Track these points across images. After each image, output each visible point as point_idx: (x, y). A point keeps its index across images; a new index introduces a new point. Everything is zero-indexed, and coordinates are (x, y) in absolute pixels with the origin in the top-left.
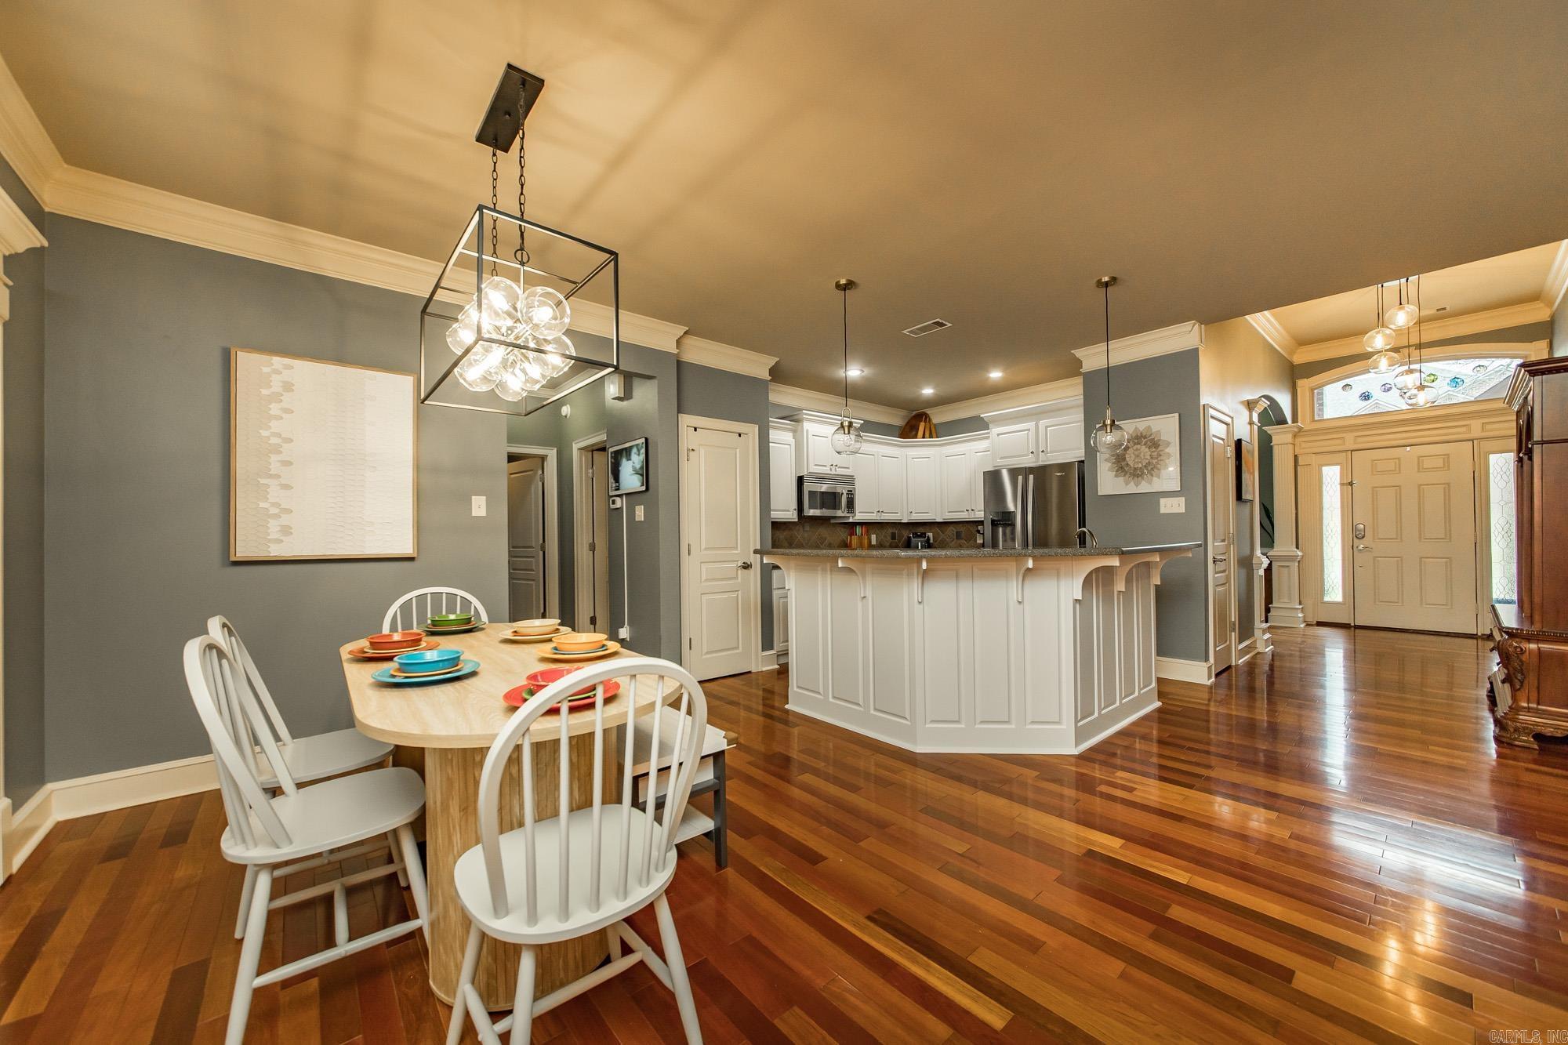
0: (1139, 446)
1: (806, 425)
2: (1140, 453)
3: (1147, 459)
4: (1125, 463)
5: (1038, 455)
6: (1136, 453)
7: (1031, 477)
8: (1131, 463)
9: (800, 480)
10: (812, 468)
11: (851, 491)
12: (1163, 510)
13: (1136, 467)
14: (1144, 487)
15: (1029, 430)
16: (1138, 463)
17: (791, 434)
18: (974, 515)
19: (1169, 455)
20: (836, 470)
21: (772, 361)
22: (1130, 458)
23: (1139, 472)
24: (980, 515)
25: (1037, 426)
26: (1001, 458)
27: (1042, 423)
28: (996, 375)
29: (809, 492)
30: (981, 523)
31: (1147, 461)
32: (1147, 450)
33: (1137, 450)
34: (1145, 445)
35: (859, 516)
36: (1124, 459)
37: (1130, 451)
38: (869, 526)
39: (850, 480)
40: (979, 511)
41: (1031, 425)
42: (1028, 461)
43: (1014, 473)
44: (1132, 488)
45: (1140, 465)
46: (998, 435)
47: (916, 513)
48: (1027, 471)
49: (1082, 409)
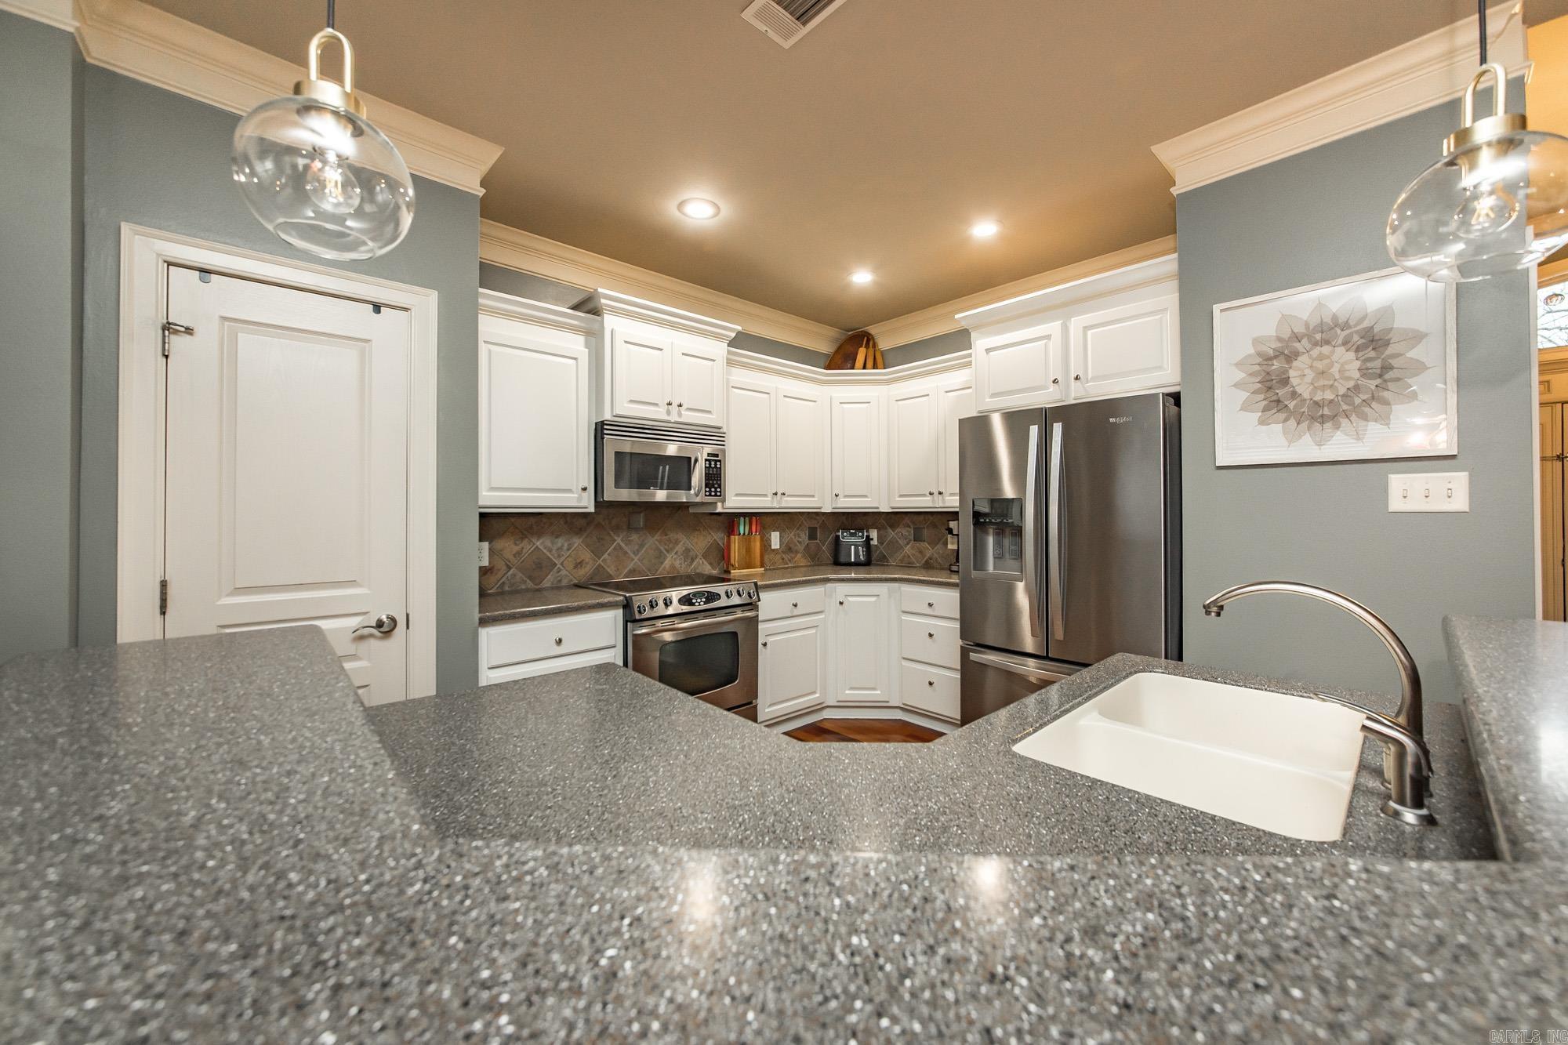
0: (1326, 349)
1: (610, 321)
2: (1332, 365)
3: (1348, 379)
4: (1288, 389)
5: (1068, 386)
6: (1319, 365)
7: (1057, 429)
8: (1304, 391)
9: (600, 430)
10: (622, 406)
11: (717, 456)
12: (1396, 504)
13: (1317, 398)
14: (1340, 445)
15: (1048, 337)
16: (1323, 388)
17: (580, 339)
18: (943, 500)
19: (1419, 368)
20: (680, 415)
21: (489, 155)
22: (1302, 377)
23: (1326, 411)
24: (952, 502)
25: (1065, 329)
26: (993, 395)
27: (1076, 323)
28: (985, 230)
29: (617, 454)
30: (954, 516)
31: (1351, 384)
32: (1351, 355)
33: (1321, 357)
34: (1345, 343)
35: (734, 500)
36: (1285, 381)
37: (1302, 362)
38: (762, 520)
39: (715, 435)
40: (952, 495)
41: (1053, 327)
42: (1048, 397)
43: (1017, 421)
44: (1306, 449)
45: (1329, 395)
46: (988, 351)
47: (846, 496)
48: (1046, 417)
49: (1174, 284)
